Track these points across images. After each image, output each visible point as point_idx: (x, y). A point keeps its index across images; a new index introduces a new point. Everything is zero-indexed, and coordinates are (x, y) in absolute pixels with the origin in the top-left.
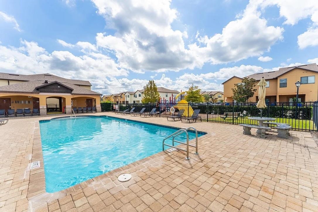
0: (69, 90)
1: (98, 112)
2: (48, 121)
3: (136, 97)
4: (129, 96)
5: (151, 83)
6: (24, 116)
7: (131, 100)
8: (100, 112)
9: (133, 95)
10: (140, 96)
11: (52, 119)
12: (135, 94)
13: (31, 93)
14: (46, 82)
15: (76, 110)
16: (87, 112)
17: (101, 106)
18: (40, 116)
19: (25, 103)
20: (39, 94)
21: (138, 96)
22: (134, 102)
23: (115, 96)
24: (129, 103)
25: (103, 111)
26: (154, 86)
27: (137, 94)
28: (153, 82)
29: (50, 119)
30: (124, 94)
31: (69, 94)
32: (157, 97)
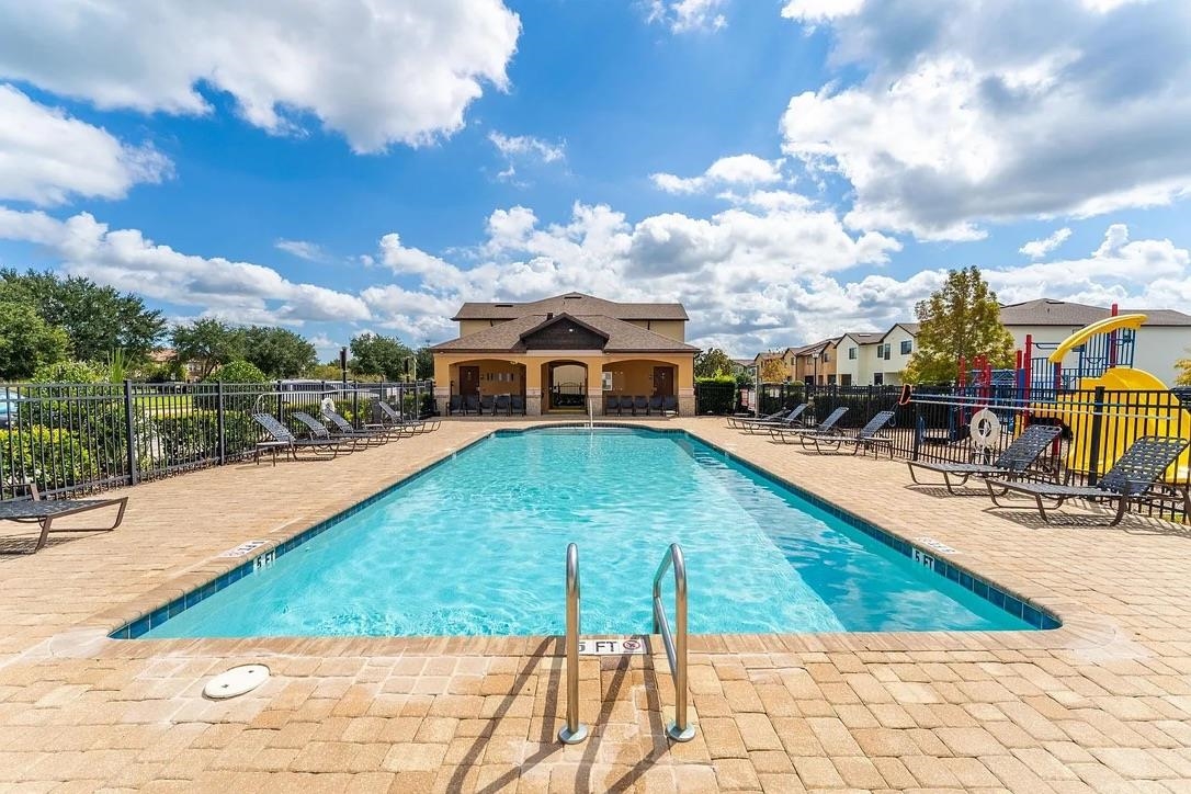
0: (596, 340)
1: (684, 416)
2: (519, 432)
3: (887, 357)
4: (857, 352)
5: (958, 282)
6: (495, 414)
7: (860, 370)
8: (689, 416)
9: (875, 348)
10: (905, 349)
11: (528, 429)
12: (882, 341)
13: (510, 351)
14: (550, 316)
15: (615, 405)
16: (647, 414)
17: (696, 393)
18: (526, 417)
19: (504, 378)
20: (527, 355)
21: (895, 350)
22: (878, 378)
23: (798, 356)
24: (855, 382)
25: (701, 411)
26: (978, 297)
27: (894, 343)
28: (976, 276)
29: (523, 428)
30: (835, 343)
31: (598, 353)
32: (994, 352)
